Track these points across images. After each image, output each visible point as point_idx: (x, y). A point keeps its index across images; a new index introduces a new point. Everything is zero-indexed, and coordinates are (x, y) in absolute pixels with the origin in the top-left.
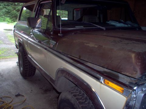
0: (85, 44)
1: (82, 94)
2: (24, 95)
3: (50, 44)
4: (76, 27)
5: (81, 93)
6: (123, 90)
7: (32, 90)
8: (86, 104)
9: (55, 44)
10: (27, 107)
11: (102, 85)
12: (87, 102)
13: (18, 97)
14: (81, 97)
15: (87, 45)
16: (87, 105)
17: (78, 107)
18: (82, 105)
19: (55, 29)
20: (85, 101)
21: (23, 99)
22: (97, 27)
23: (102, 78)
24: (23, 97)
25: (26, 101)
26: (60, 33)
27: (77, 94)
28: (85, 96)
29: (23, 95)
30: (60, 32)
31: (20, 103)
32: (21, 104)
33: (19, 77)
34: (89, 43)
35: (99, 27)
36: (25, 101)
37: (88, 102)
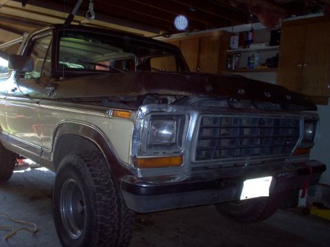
6: (131, 115)
9: (53, 91)
19: (55, 72)
23: (110, 110)
30: (62, 75)
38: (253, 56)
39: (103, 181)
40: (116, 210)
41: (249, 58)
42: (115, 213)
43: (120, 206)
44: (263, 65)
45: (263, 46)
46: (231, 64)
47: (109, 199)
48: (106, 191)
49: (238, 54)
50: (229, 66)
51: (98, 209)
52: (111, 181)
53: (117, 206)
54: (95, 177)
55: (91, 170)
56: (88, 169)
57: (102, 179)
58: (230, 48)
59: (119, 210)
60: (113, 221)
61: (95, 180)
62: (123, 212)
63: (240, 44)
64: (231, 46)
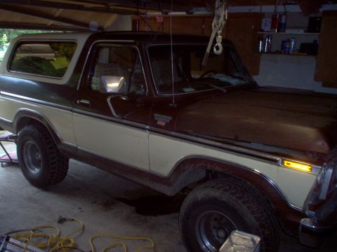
2: (74, 219)
6: (311, 169)
7: (80, 209)
9: (171, 121)
11: (281, 168)
19: (156, 95)
38: (289, 41)
41: (283, 42)
58: (262, 31)
64: (263, 28)
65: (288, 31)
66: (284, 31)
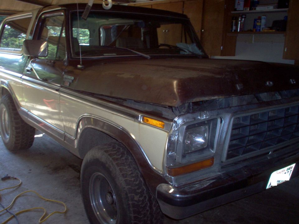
0: (118, 75)
1: (117, 149)
2: (17, 178)
3: (64, 82)
4: (105, 55)
5: (115, 148)
6: (164, 125)
7: (30, 170)
8: (123, 160)
9: (73, 81)
10: (25, 194)
11: (141, 125)
12: (123, 158)
13: (7, 181)
14: (115, 152)
15: (121, 76)
16: (125, 161)
17: (111, 165)
18: (117, 162)
19: (71, 58)
20: (122, 157)
21: (17, 183)
22: (139, 54)
23: (140, 116)
24: (15, 180)
25: (22, 186)
26: (79, 64)
27: (110, 149)
28: (121, 151)
29: (15, 177)
30: (80, 62)
31: (11, 190)
32: (14, 191)
33: (2, 151)
34: (123, 74)
35: (141, 54)
36: (20, 185)
37: (125, 157)
38: (260, 18)
39: (134, 181)
40: (148, 208)
41: (255, 20)
42: (148, 211)
43: (151, 204)
44: (271, 28)
45: (271, 8)
46: (237, 25)
47: (141, 199)
48: (137, 191)
49: (243, 15)
50: (234, 28)
51: (131, 209)
52: (142, 179)
53: (149, 204)
54: (126, 177)
55: (121, 170)
56: (118, 169)
57: (133, 179)
58: (235, 10)
59: (151, 208)
60: (146, 218)
61: (126, 181)
62: (154, 208)
63: (245, 6)
64: (236, 7)
65: (259, 9)
66: (255, 9)
